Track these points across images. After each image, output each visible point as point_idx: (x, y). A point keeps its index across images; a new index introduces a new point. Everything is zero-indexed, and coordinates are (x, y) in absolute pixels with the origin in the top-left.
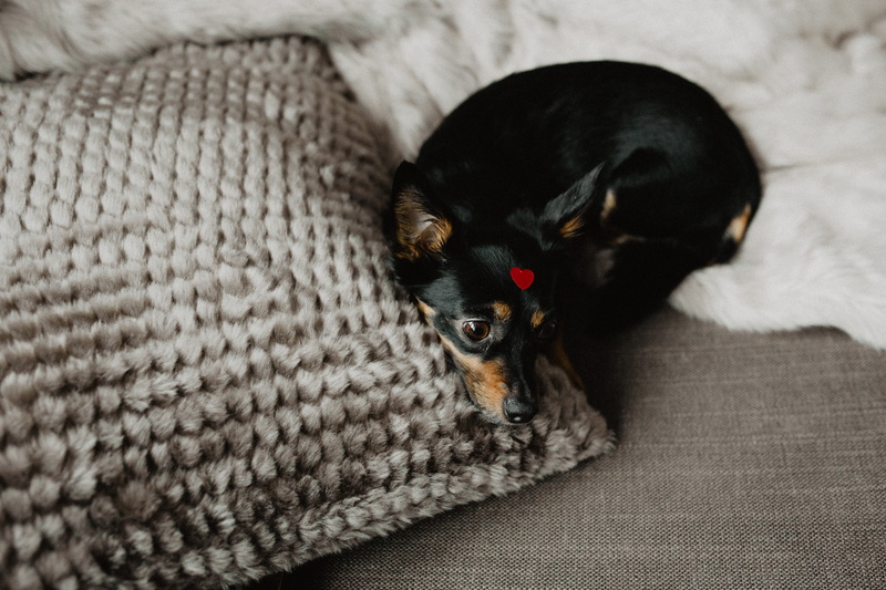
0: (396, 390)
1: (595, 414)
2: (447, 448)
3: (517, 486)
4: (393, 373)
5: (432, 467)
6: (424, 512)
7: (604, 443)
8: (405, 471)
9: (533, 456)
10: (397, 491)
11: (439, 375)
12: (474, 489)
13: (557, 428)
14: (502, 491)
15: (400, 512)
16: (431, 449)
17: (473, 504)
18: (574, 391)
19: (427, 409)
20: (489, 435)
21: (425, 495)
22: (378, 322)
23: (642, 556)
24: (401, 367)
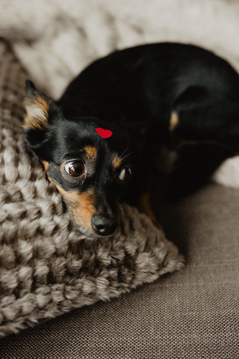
0: (24, 223)
1: (170, 244)
2: (62, 265)
3: (117, 293)
4: (21, 210)
5: (51, 279)
6: (49, 314)
7: (177, 263)
8: (30, 283)
9: (126, 270)
10: (25, 298)
11: (57, 214)
12: (86, 296)
13: (144, 252)
14: (107, 297)
15: (28, 314)
16: (50, 266)
17: (86, 308)
18: (155, 229)
19: (47, 237)
20: (93, 256)
21: (48, 301)
22: (14, 178)
23: (206, 341)
24: (28, 207)
